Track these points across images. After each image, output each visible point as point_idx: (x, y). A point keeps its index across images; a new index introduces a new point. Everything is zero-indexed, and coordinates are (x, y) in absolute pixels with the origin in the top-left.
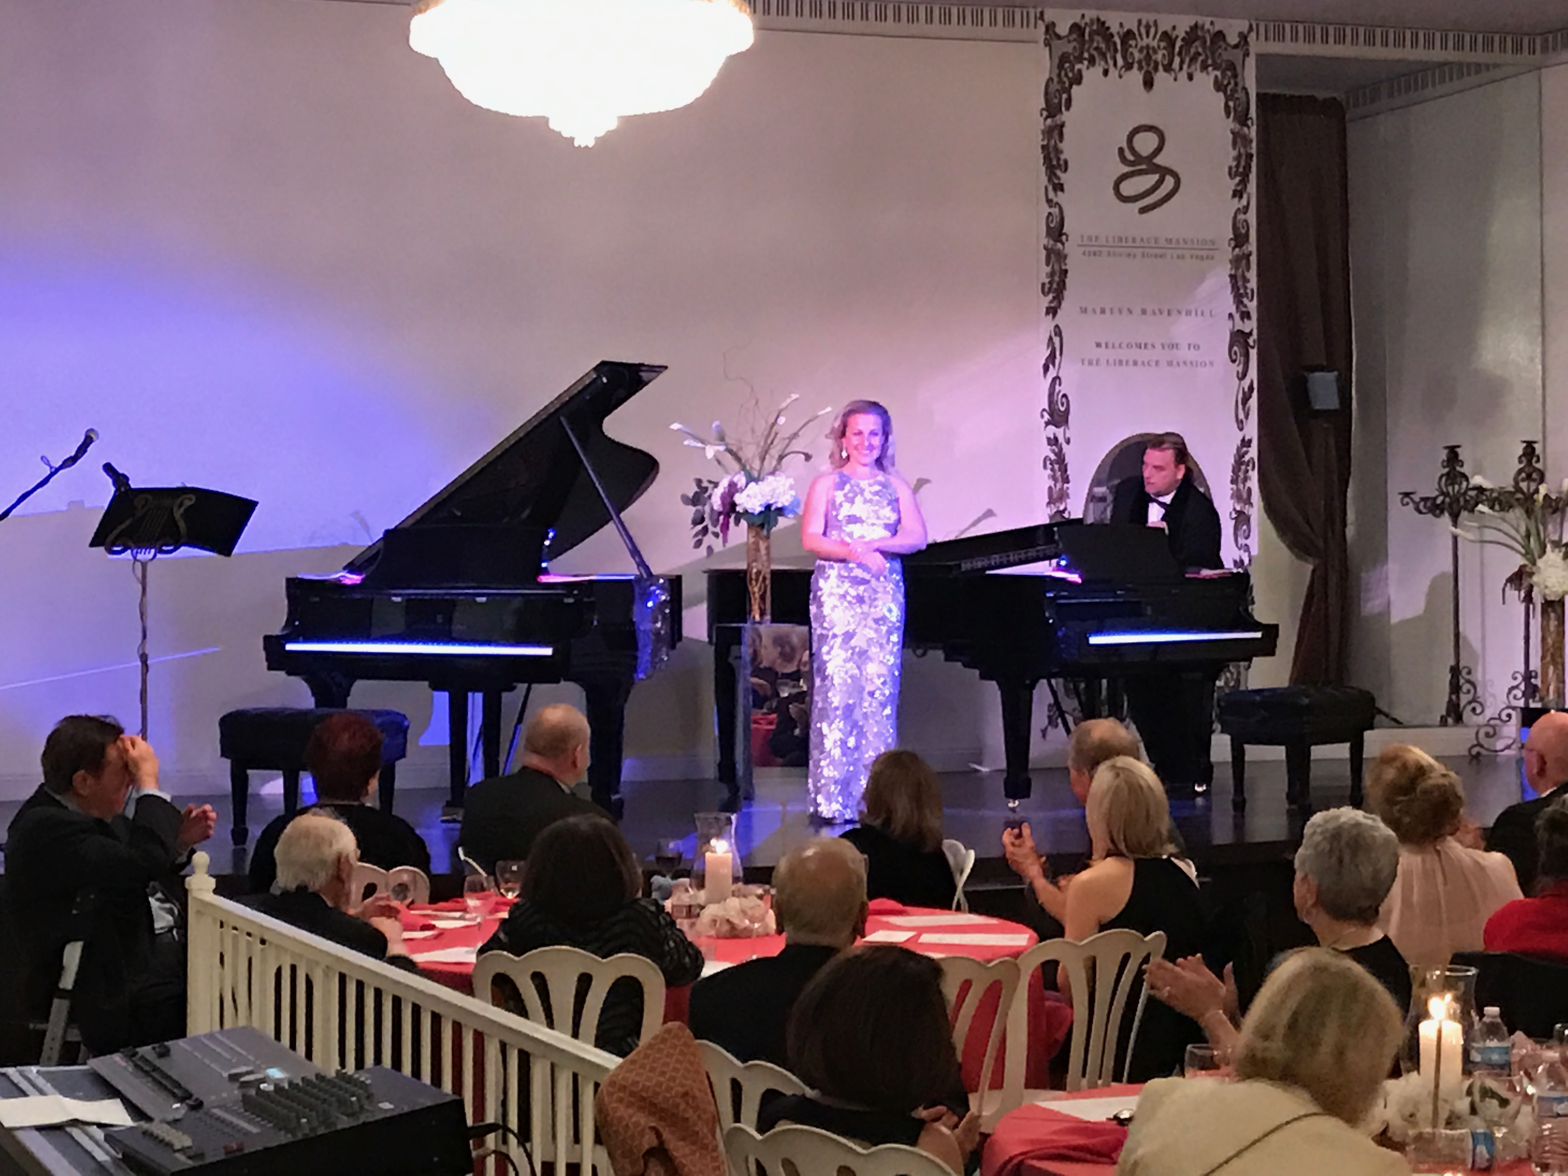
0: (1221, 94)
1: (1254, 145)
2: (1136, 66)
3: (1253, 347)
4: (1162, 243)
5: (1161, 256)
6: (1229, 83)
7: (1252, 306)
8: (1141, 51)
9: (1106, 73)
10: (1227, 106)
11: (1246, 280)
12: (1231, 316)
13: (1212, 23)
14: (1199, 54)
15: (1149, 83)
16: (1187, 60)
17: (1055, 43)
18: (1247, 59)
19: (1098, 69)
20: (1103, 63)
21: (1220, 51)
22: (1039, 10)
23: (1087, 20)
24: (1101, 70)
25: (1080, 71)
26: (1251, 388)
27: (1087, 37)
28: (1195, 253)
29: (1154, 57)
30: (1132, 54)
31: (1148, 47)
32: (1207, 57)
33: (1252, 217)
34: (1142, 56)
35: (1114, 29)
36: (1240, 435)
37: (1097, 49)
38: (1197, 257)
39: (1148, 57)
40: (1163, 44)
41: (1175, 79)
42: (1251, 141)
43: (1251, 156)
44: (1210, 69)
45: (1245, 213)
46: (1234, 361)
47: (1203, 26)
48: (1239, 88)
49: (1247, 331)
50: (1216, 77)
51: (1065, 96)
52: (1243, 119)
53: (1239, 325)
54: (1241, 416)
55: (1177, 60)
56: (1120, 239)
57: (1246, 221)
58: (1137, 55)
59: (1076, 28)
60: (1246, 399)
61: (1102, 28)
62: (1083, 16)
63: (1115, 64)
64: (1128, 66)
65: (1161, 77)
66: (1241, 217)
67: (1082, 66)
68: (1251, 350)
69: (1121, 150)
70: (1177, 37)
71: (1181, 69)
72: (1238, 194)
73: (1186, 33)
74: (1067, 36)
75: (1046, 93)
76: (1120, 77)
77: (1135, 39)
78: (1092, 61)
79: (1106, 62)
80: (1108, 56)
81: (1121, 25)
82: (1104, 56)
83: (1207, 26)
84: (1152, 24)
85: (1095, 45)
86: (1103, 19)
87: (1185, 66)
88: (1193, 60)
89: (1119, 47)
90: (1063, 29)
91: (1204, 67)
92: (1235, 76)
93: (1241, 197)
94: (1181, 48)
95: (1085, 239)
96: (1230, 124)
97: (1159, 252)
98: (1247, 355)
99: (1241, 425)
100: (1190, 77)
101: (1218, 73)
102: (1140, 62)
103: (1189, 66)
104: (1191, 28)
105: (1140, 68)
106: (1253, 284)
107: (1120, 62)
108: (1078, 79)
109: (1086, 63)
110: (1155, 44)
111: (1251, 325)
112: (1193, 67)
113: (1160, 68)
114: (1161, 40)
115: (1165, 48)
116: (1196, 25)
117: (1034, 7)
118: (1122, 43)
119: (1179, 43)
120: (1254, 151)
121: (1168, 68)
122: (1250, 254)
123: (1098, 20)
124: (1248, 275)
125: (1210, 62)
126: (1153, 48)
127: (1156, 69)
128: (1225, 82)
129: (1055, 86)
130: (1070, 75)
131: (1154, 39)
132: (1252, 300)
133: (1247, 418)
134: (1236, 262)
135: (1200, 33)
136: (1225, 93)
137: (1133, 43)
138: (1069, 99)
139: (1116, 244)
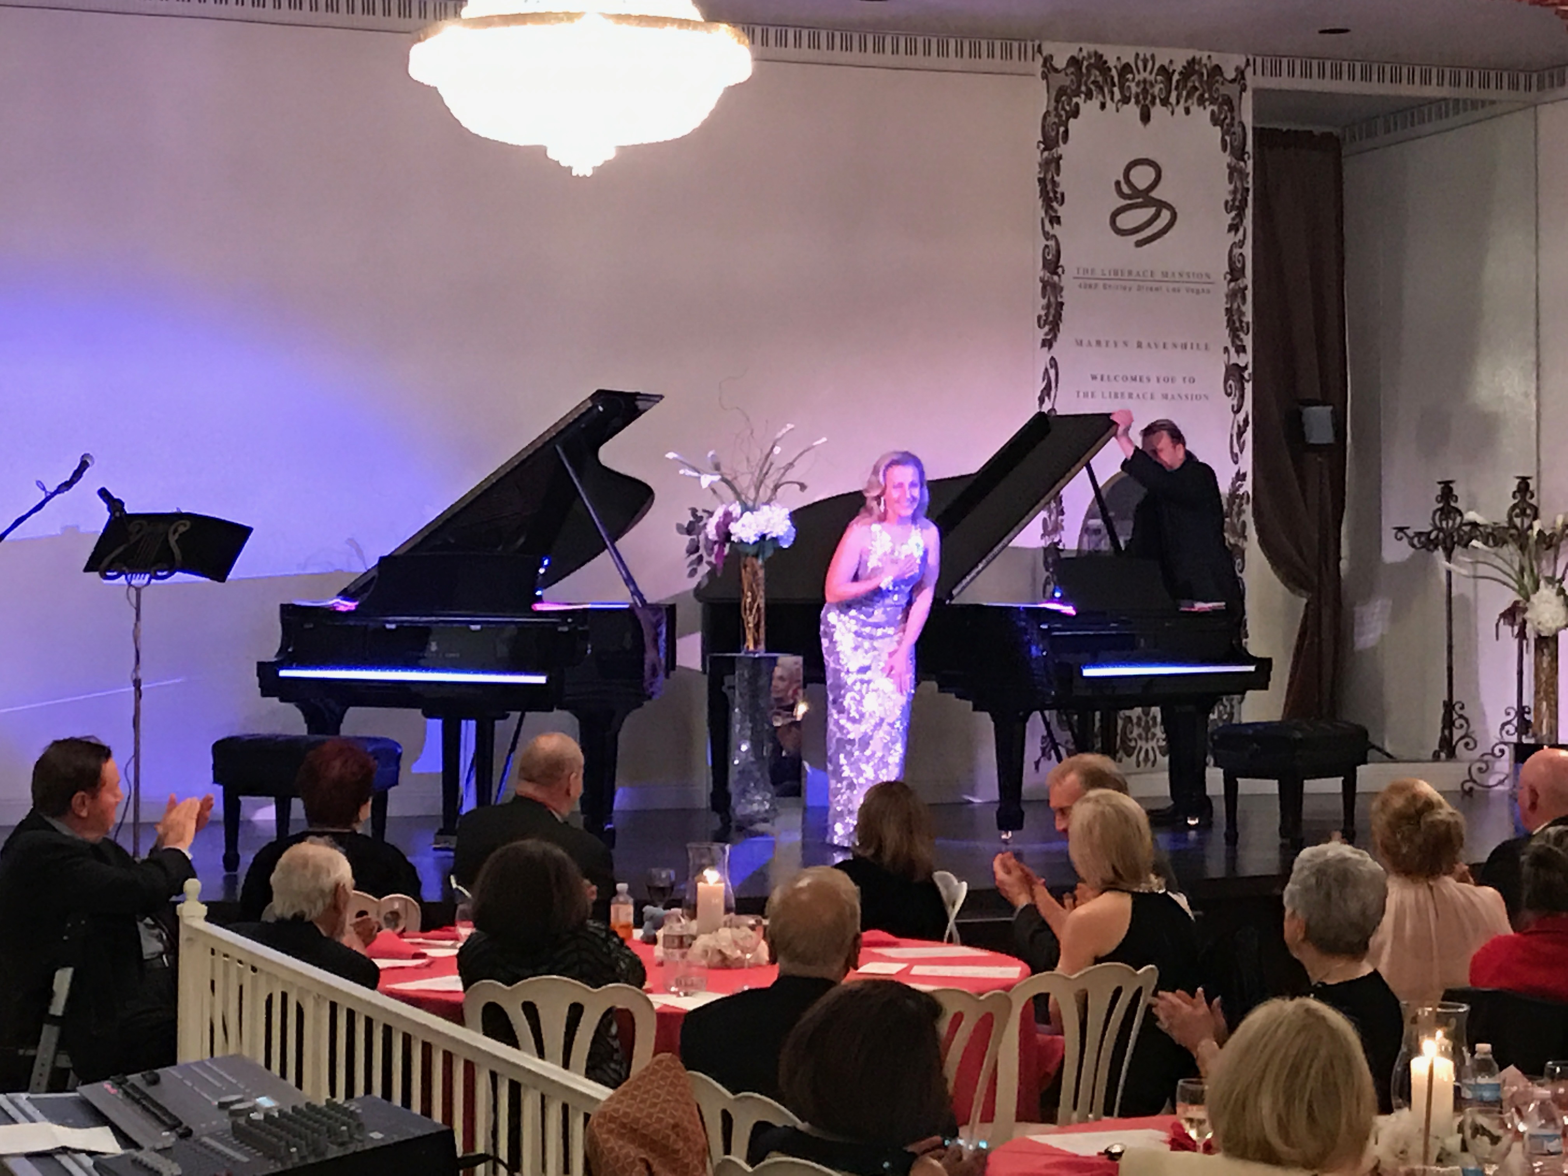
0: (1218, 128)
1: (1250, 179)
2: (1133, 100)
3: (1248, 381)
4: (1158, 276)
5: (1157, 289)
6: (1226, 118)
7: (1248, 340)
8: (1138, 84)
9: (1103, 106)
10: (1223, 140)
11: (1242, 314)
12: (1226, 350)
13: (1209, 57)
14: (1196, 89)
15: (1146, 117)
16: (1184, 93)
17: (1052, 76)
18: (1244, 94)
19: (1095, 103)
20: (1100, 97)
21: (1217, 85)
22: (1037, 43)
23: (1085, 53)
24: (1098, 104)
25: (1077, 104)
26: (1246, 421)
27: (1084, 70)
28: (1192, 286)
29: (1151, 91)
30: (1129, 87)
31: (1145, 81)
32: (1204, 92)
33: (1248, 251)
34: (1139, 90)
35: (1112, 63)
36: (1235, 468)
37: (1093, 82)
38: (1193, 291)
39: (1145, 91)
40: (1159, 78)
41: (1173, 113)
42: (1248, 174)
43: (1247, 190)
44: (1207, 103)
45: (1241, 247)
46: (1229, 395)
47: (1200, 61)
48: (1236, 122)
49: (1242, 364)
50: (1213, 112)
51: (1062, 129)
52: (1239, 153)
53: (1234, 359)
54: (1236, 449)
55: (1174, 94)
56: (1116, 272)
57: (1241, 254)
58: (1134, 89)
59: (1074, 61)
60: (1241, 433)
61: (1100, 63)
62: (1081, 50)
63: (1112, 99)
64: (1126, 100)
65: (1158, 111)
66: (1237, 251)
67: (1080, 100)
68: (1246, 384)
69: (1118, 183)
70: (1174, 71)
71: (1178, 102)
72: (1234, 228)
73: (1184, 67)
74: (1065, 69)
75: (1043, 127)
76: (1118, 110)
77: (1132, 72)
78: (1089, 96)
79: (1104, 97)
80: (1106, 90)
81: (1119, 58)
82: (1101, 89)
83: (1205, 60)
84: (1148, 56)
85: (1092, 78)
86: (1100, 53)
87: (1182, 101)
88: (1189, 96)
89: (1116, 80)
90: (1060, 62)
91: (1201, 101)
92: (1232, 109)
93: (1237, 231)
94: (1178, 81)
95: (1081, 271)
96: (1226, 158)
97: (1155, 285)
98: (1243, 389)
99: (1235, 459)
100: (1187, 111)
101: (1215, 108)
102: (1137, 96)
103: (1186, 101)
104: (1188, 62)
105: (1137, 102)
106: (1249, 318)
107: (1117, 96)
108: (1075, 113)
109: (1083, 96)
110: (1153, 77)
111: (1246, 359)
112: (1190, 102)
113: (1158, 101)
114: (1157, 75)
115: (1162, 82)
116: (1194, 59)
117: (1033, 40)
118: (1120, 76)
120: (1250, 185)
121: (1165, 102)
122: (1246, 288)
123: (1096, 53)
124: (1244, 308)
125: (1206, 96)
126: (1150, 82)
127: (1153, 103)
128: (1222, 117)
129: (1052, 119)
130: (1068, 108)
131: (1151, 73)
132: (1247, 333)
133: (1241, 451)
134: (1232, 296)
135: (1197, 67)
136: (1222, 127)
137: (1130, 76)
138: (1066, 132)
139: (1112, 276)
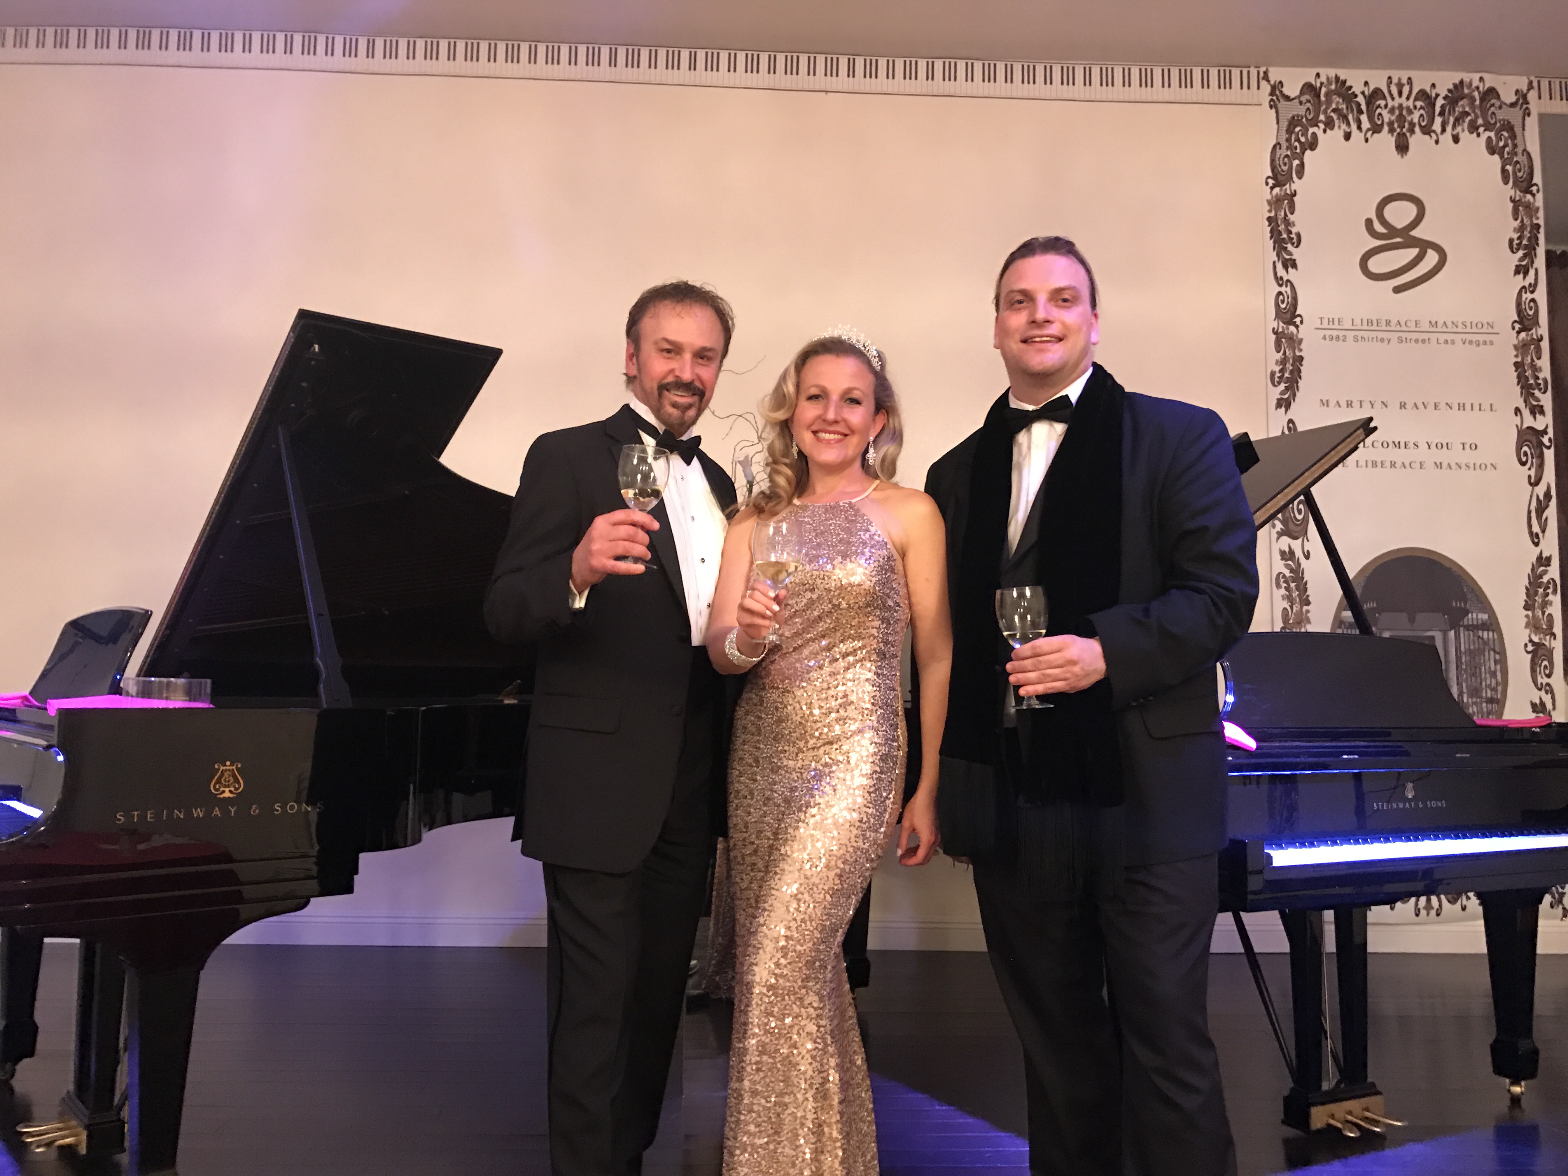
0: (1496, 157)
1: (1541, 214)
2: (1386, 128)
3: (1549, 448)
4: (1425, 327)
5: (1423, 341)
6: (1506, 146)
7: (1546, 400)
8: (1392, 111)
9: (1347, 136)
10: (1504, 171)
11: (1535, 369)
12: (1517, 411)
13: (1481, 79)
14: (1466, 114)
15: (1402, 147)
16: (1452, 120)
17: (1283, 105)
18: (1527, 119)
19: (1337, 133)
20: (1344, 126)
21: (1493, 109)
22: (1262, 70)
23: (1323, 79)
24: (1342, 133)
25: (1314, 134)
26: (1548, 495)
27: (1323, 98)
28: (1469, 337)
29: (1409, 118)
30: (1380, 114)
31: (1401, 106)
32: (1477, 117)
33: (1541, 295)
34: (1393, 118)
35: (1358, 88)
36: (1535, 551)
37: (1334, 111)
38: (1471, 342)
39: (1401, 119)
40: (1419, 104)
41: (1437, 142)
42: (1538, 209)
43: (1538, 226)
44: (1481, 130)
45: (1532, 292)
46: (1523, 464)
47: (1471, 83)
48: (1519, 150)
49: (1540, 427)
50: (1489, 138)
51: (1296, 162)
52: (1525, 185)
53: (1529, 421)
54: (1536, 529)
55: (1438, 120)
56: (1370, 322)
57: (1533, 300)
58: (1387, 117)
59: (1308, 88)
60: (1541, 509)
61: (1343, 89)
62: (1318, 75)
63: (1359, 128)
64: (1376, 129)
65: (1417, 140)
66: (1526, 296)
67: (1318, 131)
68: (1545, 450)
69: (1369, 223)
70: (1437, 95)
71: (1444, 130)
72: (1521, 270)
73: (1449, 91)
74: (1299, 97)
75: (1273, 160)
76: (1367, 140)
77: (1384, 98)
78: (1329, 125)
79: (1349, 124)
80: (1350, 117)
81: (1366, 83)
82: (1345, 118)
83: (1476, 83)
84: (1404, 81)
85: (1334, 106)
86: (1342, 78)
87: (1449, 129)
88: (1457, 121)
89: (1364, 107)
90: (1292, 90)
91: (1473, 128)
92: (1513, 137)
93: (1526, 273)
94: (1442, 106)
95: (1325, 321)
96: (1509, 191)
97: (1421, 336)
98: (1541, 456)
99: (1536, 540)
100: (1456, 139)
101: (1492, 134)
102: (1391, 124)
103: (1454, 127)
104: (1455, 86)
105: (1392, 131)
106: (1546, 373)
107: (1366, 124)
108: (1313, 145)
109: (1322, 126)
110: (1410, 103)
111: (1545, 422)
112: (1459, 129)
113: (1417, 129)
114: (1416, 99)
115: (1422, 108)
116: (1462, 82)
117: (1257, 67)
118: (1368, 104)
119: (1440, 102)
120: (1541, 221)
121: (1427, 130)
122: (1541, 339)
123: (1337, 78)
124: (1539, 363)
125: (1480, 121)
126: (1408, 108)
127: (1412, 132)
128: (1501, 144)
129: (1283, 152)
130: (1303, 139)
131: (1408, 99)
132: (1545, 392)
133: (1543, 531)
134: (1522, 348)
135: (1466, 91)
136: (1502, 157)
137: (1382, 103)
138: (1302, 165)
139: (1365, 327)
